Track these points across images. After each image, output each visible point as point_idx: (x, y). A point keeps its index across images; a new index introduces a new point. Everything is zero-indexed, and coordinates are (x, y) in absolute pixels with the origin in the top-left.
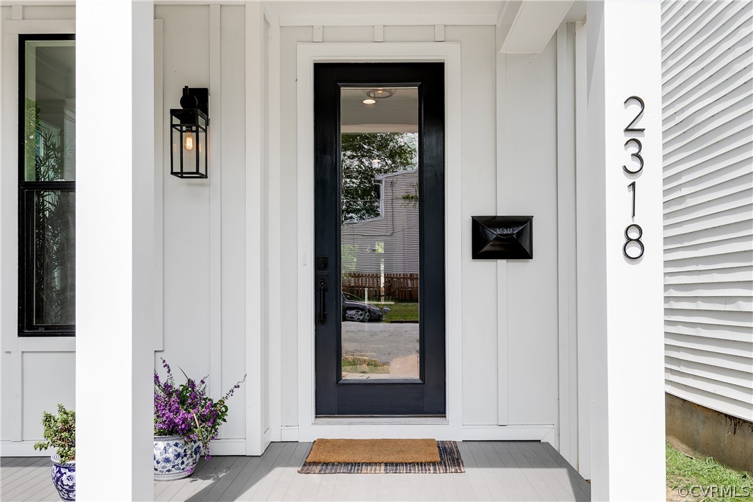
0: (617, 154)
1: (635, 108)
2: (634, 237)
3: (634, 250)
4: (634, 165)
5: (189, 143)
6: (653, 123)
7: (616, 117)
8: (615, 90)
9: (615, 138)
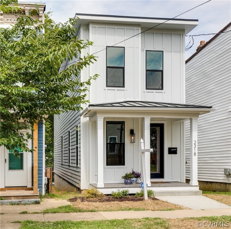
0: (193, 146)
1: (195, 142)
2: (195, 154)
3: (195, 155)
4: (195, 147)
5: (133, 138)
6: (197, 143)
7: (193, 142)
8: (193, 140)
9: (193, 144)
